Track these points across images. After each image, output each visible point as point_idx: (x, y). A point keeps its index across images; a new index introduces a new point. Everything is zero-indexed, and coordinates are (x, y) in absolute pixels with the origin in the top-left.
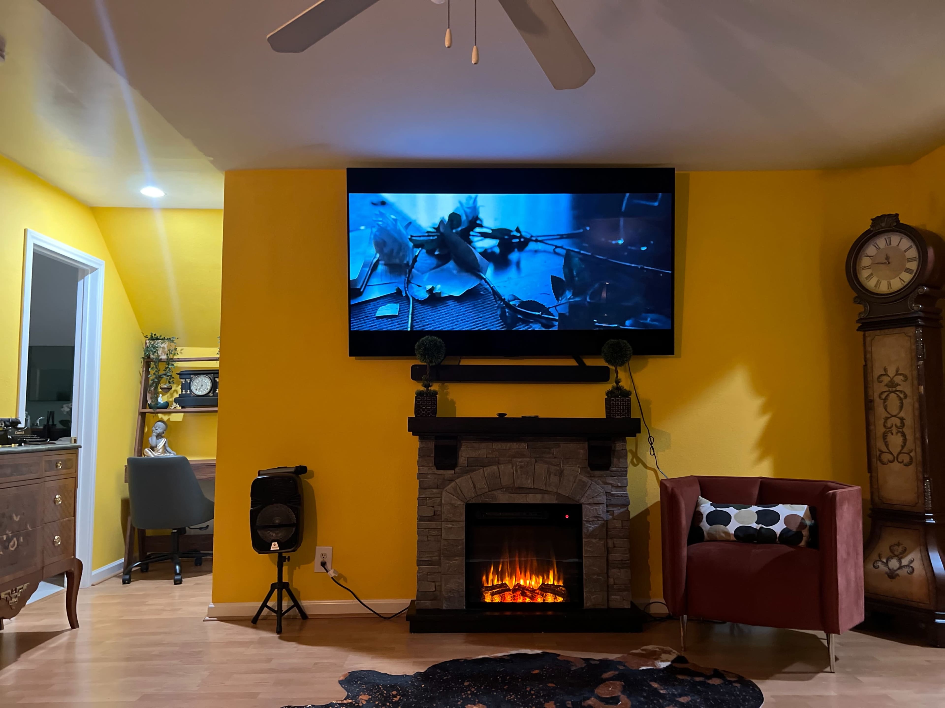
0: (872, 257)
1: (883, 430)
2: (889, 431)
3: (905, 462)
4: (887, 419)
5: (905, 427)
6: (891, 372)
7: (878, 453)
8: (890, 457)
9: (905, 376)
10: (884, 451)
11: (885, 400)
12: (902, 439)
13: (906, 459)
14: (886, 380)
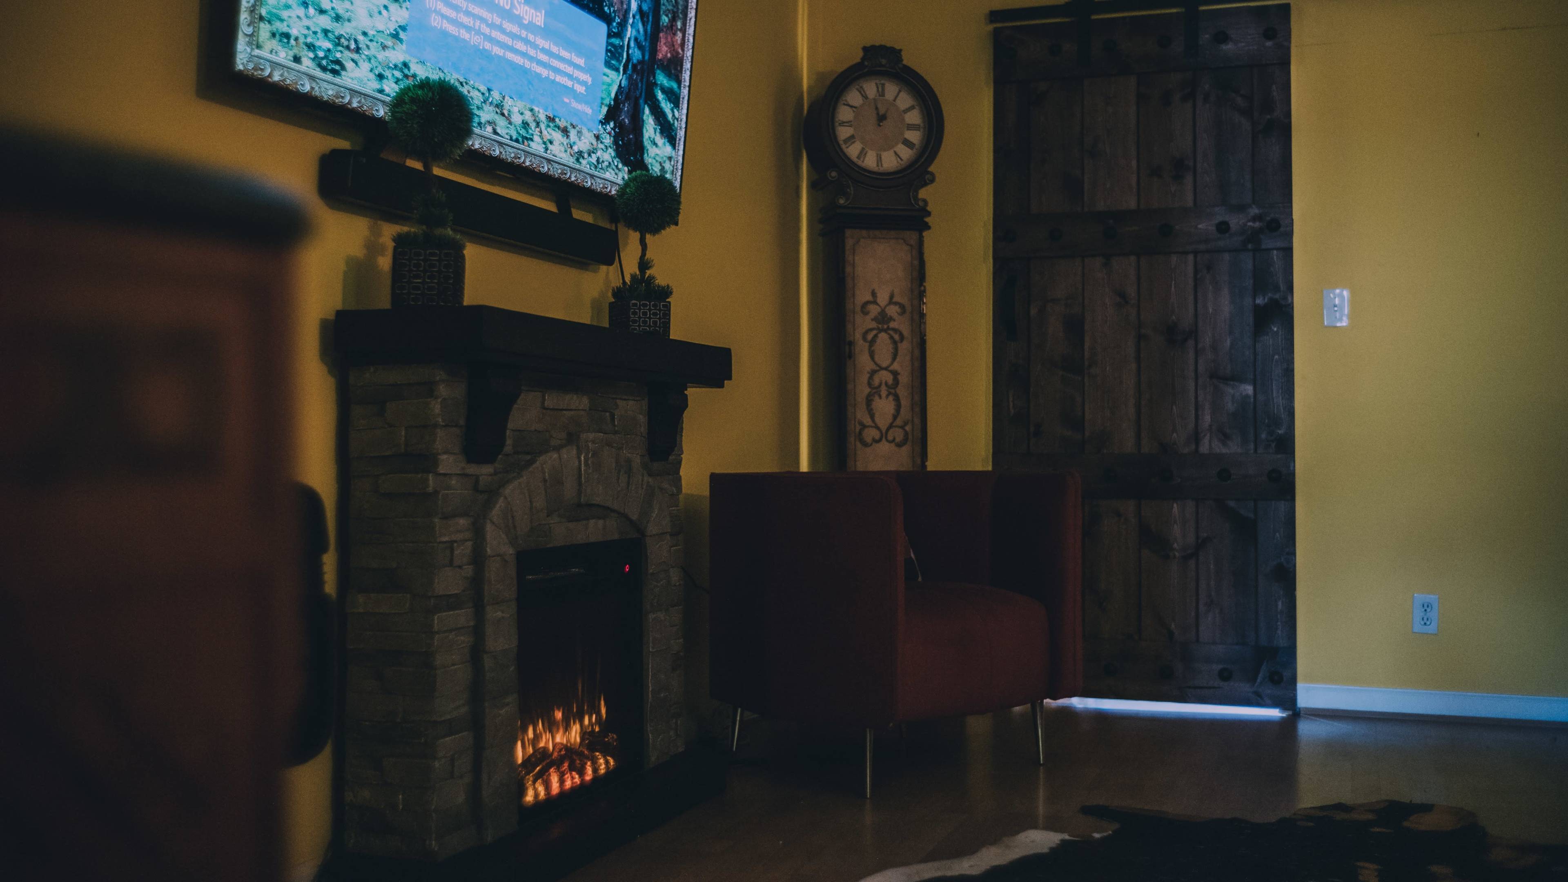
0: (854, 109)
1: (867, 390)
2: (875, 393)
3: (898, 440)
4: (873, 373)
5: (899, 387)
6: (883, 298)
7: (858, 428)
8: (875, 433)
9: (902, 307)
10: (868, 424)
11: (872, 342)
12: (895, 405)
13: (898, 435)
14: (874, 310)
